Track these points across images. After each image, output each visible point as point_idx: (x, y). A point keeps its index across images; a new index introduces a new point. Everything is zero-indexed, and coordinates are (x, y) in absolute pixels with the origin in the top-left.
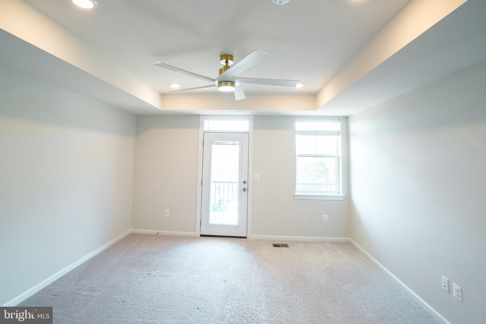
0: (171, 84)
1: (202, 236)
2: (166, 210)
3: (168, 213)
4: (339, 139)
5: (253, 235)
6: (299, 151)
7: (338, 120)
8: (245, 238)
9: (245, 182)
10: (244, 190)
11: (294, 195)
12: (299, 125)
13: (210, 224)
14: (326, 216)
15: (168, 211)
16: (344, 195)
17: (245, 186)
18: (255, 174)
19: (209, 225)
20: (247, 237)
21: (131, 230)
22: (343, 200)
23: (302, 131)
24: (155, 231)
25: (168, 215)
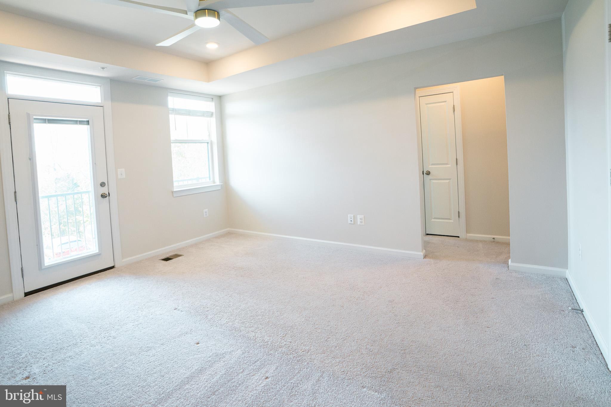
1: (28, 294)
4: (213, 121)
5: (124, 260)
6: (174, 136)
7: (211, 99)
8: (113, 267)
9: (103, 185)
10: (103, 196)
11: (172, 192)
12: (173, 102)
13: (46, 266)
14: (206, 210)
16: (222, 184)
17: (104, 190)
18: (118, 170)
19: (44, 269)
22: (220, 189)
23: (175, 109)
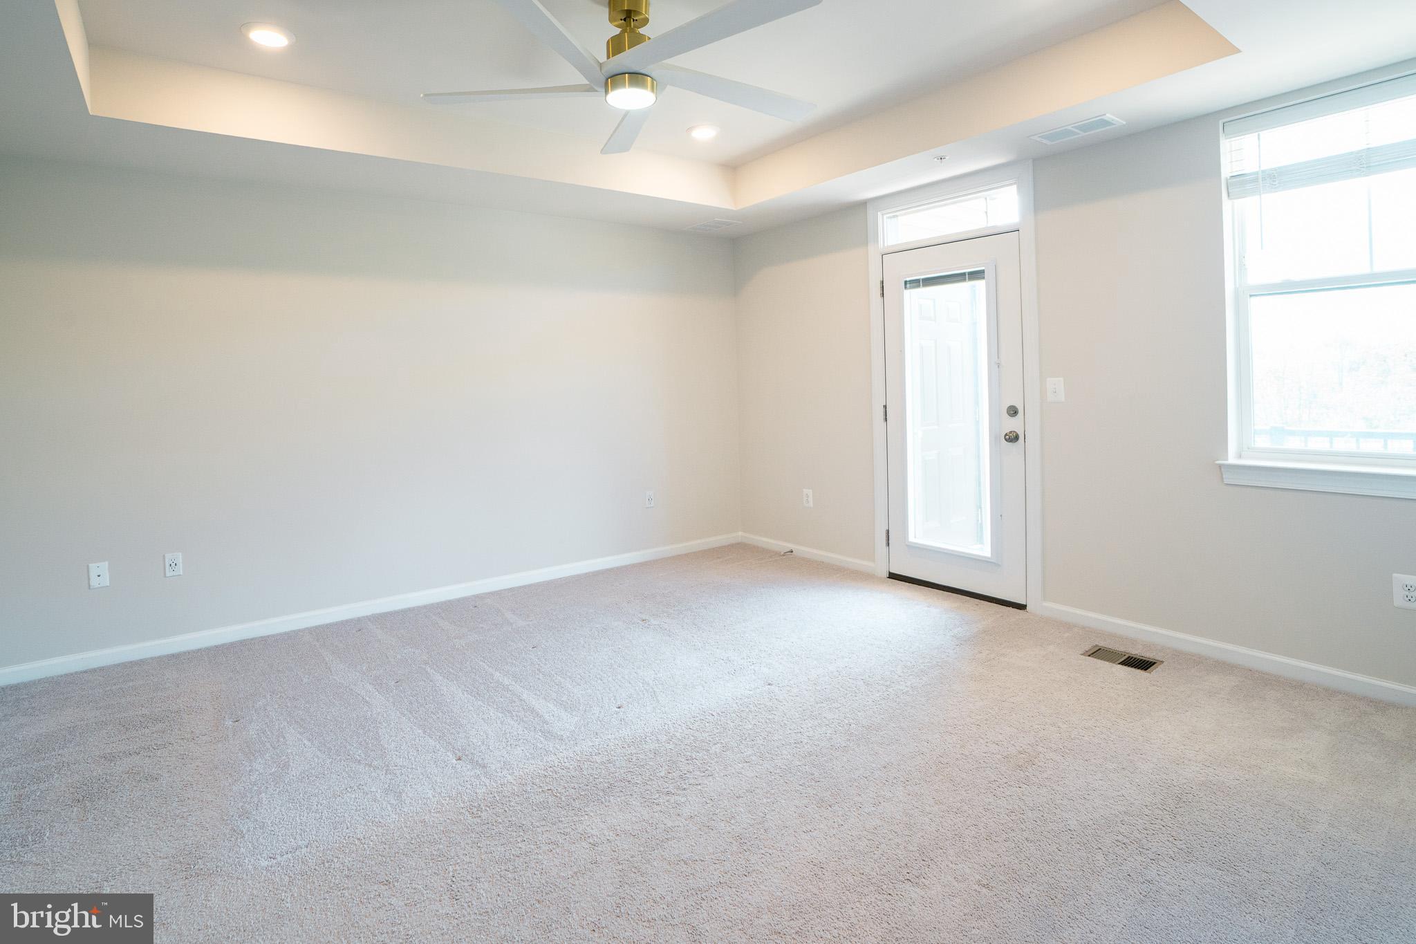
0: (690, 129)
1: (893, 576)
2: (805, 491)
3: (811, 499)
5: (1046, 604)
8: (1022, 607)
9: (1012, 411)
10: (1013, 438)
11: (1219, 466)
13: (910, 542)
15: (810, 492)
17: (1013, 424)
18: (1048, 379)
19: (910, 546)
20: (1026, 606)
21: (739, 536)
23: (1263, 171)
24: (785, 546)
25: (811, 504)
